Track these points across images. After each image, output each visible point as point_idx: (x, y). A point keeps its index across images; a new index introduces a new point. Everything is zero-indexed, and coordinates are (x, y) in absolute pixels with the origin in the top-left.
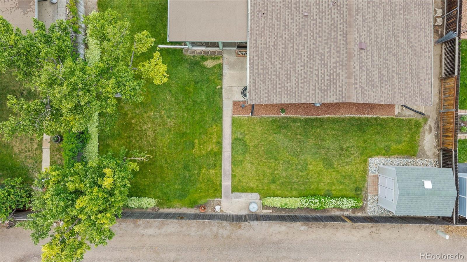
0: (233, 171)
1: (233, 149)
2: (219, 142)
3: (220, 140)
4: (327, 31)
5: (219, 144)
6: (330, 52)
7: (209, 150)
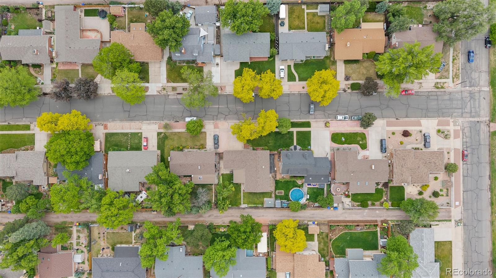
7: (239, 197)
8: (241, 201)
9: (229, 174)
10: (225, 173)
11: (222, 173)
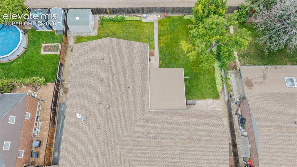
0: (153, 29)
1: (154, 38)
2: (160, 40)
3: (159, 41)
4: (117, 65)
5: (159, 39)
6: (116, 57)
7: (164, 37)
8: (159, 28)
9: (199, 98)
10: (210, 101)
11: (217, 101)
